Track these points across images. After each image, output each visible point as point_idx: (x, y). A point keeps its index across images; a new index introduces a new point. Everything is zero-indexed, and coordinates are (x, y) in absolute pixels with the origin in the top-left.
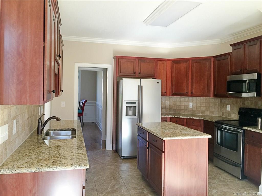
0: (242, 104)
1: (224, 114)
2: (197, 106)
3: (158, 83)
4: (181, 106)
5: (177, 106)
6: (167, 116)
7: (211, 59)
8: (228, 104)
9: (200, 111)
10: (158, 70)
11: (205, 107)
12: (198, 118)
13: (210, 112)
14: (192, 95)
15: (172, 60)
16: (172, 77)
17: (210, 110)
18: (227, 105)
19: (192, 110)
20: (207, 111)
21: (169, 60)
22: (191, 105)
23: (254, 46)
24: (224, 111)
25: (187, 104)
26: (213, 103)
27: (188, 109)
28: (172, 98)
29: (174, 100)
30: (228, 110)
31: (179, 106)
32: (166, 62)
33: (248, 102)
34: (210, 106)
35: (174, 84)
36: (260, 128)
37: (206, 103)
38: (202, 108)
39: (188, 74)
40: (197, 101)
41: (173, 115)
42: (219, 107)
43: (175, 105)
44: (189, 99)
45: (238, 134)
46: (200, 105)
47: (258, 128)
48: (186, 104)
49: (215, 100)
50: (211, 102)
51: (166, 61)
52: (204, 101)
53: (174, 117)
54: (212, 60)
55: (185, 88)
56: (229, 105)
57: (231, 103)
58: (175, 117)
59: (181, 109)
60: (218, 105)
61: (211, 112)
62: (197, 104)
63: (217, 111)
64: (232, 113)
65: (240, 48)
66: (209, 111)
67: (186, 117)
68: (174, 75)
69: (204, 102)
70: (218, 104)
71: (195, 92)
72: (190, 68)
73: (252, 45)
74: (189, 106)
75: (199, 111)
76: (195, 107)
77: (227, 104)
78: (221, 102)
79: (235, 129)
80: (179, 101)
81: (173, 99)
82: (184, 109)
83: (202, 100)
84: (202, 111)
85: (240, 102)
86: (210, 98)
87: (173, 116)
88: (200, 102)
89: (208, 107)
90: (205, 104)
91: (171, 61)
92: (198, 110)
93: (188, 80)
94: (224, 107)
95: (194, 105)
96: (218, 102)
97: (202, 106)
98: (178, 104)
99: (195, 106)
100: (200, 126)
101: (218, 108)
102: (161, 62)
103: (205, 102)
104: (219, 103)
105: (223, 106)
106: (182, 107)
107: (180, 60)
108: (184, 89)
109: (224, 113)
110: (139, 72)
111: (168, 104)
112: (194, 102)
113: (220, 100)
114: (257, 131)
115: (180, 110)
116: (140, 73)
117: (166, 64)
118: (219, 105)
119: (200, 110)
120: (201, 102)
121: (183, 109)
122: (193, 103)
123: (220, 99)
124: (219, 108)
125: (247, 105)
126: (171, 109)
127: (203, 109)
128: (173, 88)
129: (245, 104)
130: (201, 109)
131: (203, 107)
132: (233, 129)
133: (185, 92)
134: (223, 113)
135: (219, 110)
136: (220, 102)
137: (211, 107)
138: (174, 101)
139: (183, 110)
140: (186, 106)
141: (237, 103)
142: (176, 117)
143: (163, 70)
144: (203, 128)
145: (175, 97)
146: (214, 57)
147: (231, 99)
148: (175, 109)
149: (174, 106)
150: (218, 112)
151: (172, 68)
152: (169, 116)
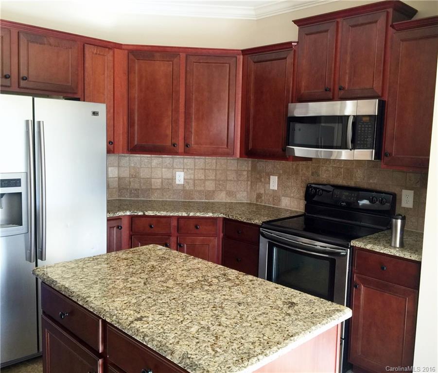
0: (310, 173)
1: (261, 197)
2: (194, 180)
3: (95, 114)
4: (153, 180)
5: (142, 181)
6: (121, 214)
7: (238, 56)
8: (273, 174)
9: (203, 192)
10: (86, 74)
11: (216, 180)
12: (210, 215)
13: (227, 194)
14: (188, 151)
15: (131, 48)
16: (129, 100)
17: (227, 189)
18: (271, 177)
19: (183, 190)
20: (221, 190)
21: (118, 46)
22: (180, 178)
23: (367, 26)
24: (262, 191)
25: (169, 176)
26: (235, 170)
27: (173, 187)
28: (127, 158)
29: (133, 165)
30: (272, 188)
31: (148, 181)
32: (111, 52)
33: (328, 170)
34: (229, 179)
35: (136, 119)
36: (398, 245)
37: (218, 173)
38: (207, 183)
39: (178, 92)
40: (196, 167)
41: (138, 210)
42: (248, 181)
43: (135, 176)
44: (176, 160)
45: (335, 260)
46: (203, 177)
47: (393, 245)
48: (166, 174)
49: (239, 164)
50: (230, 168)
51: (109, 48)
52: (214, 167)
53: (144, 216)
54: (240, 59)
55: (169, 132)
56: (277, 177)
57: (281, 172)
58: (147, 213)
59: (153, 187)
60: (246, 176)
61: (230, 194)
62: (196, 173)
63: (244, 191)
64: (283, 196)
65: (326, 31)
66: (225, 192)
67: (176, 214)
68: (135, 92)
69: (213, 170)
70: (245, 173)
71: (196, 143)
72: (183, 75)
73: (362, 24)
74: (173, 179)
75: (200, 192)
76: (191, 181)
77: (269, 175)
78: (254, 168)
79: (326, 247)
80: (149, 168)
81: (130, 160)
82: (163, 189)
83: (209, 163)
84: (208, 191)
85: (305, 169)
86: (227, 160)
87: (140, 213)
88: (202, 169)
89: (222, 181)
90: (216, 174)
91: (126, 51)
92: (199, 188)
93: (176, 110)
94: (261, 181)
95: (188, 177)
96: (246, 169)
97: (208, 180)
98: (144, 173)
99: (191, 179)
100: (215, 235)
101: (247, 184)
102: (95, 50)
103: (216, 170)
104: (248, 171)
105: (258, 177)
106: (157, 183)
107: (152, 51)
108: (167, 136)
109: (262, 194)
110: (23, 73)
111: (117, 176)
112: (187, 169)
113: (250, 165)
114: (397, 255)
115: (149, 190)
116: (25, 79)
117: (111, 59)
118: (248, 176)
119: (203, 188)
120: (207, 168)
121: (159, 187)
122: (185, 173)
123: (252, 161)
124: (249, 183)
125: (324, 177)
126: (124, 189)
127: (210, 186)
128: (134, 130)
129: (318, 176)
130: (204, 186)
131: (212, 181)
132: (321, 246)
133: (168, 143)
134: (259, 196)
135: (249, 188)
136: (250, 169)
137: (231, 180)
138: (134, 167)
139: (158, 190)
140: (165, 179)
141: (297, 172)
142: (150, 213)
143: (104, 74)
144: (221, 240)
145: (136, 157)
146: (245, 52)
147: (281, 163)
148: (136, 190)
149: (132, 179)
150: (246, 192)
151: (129, 71)
152: (128, 213)
